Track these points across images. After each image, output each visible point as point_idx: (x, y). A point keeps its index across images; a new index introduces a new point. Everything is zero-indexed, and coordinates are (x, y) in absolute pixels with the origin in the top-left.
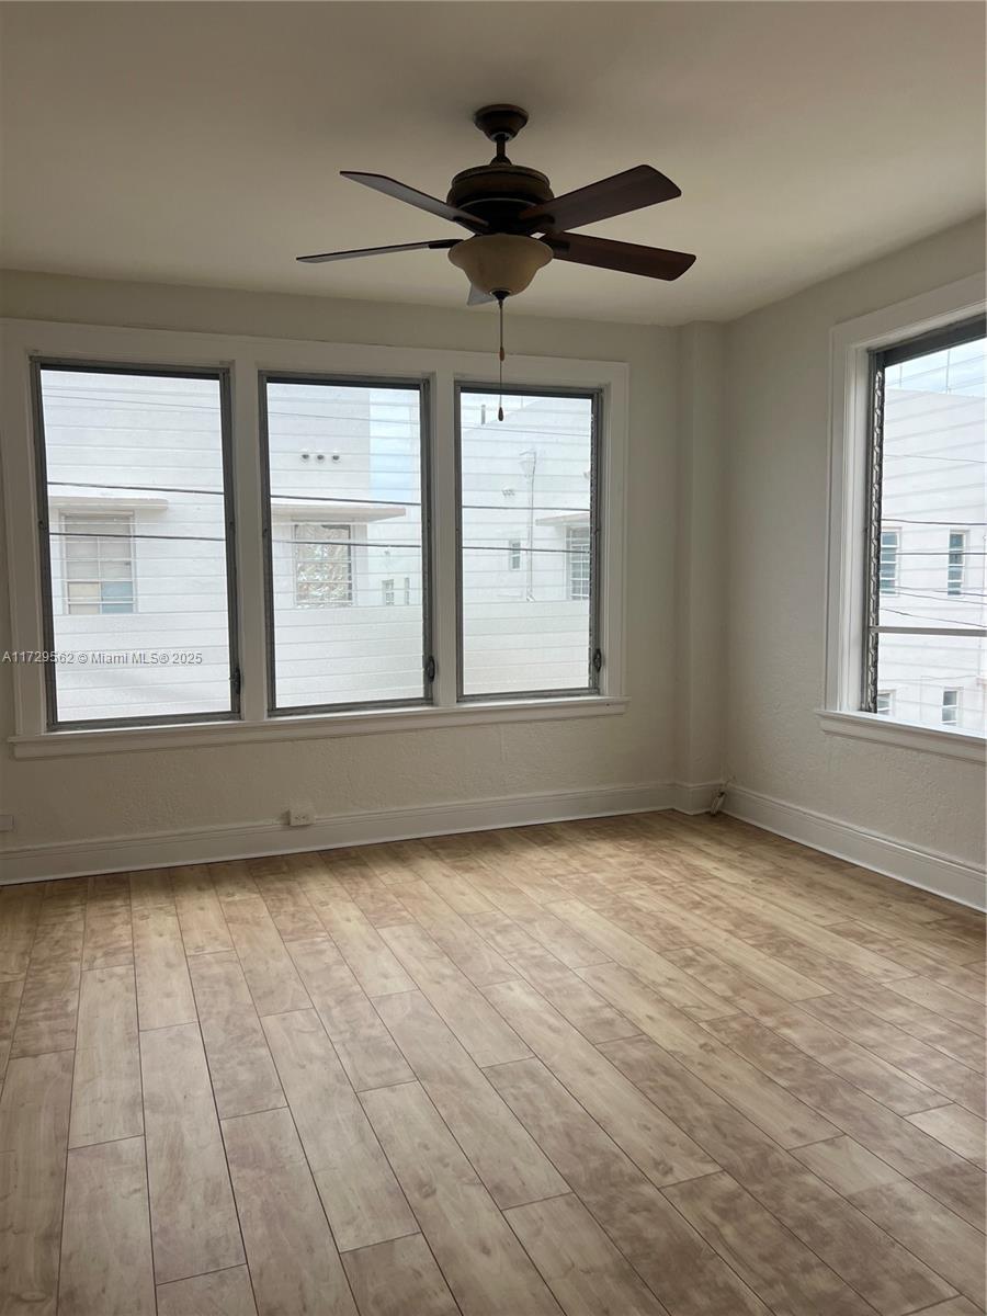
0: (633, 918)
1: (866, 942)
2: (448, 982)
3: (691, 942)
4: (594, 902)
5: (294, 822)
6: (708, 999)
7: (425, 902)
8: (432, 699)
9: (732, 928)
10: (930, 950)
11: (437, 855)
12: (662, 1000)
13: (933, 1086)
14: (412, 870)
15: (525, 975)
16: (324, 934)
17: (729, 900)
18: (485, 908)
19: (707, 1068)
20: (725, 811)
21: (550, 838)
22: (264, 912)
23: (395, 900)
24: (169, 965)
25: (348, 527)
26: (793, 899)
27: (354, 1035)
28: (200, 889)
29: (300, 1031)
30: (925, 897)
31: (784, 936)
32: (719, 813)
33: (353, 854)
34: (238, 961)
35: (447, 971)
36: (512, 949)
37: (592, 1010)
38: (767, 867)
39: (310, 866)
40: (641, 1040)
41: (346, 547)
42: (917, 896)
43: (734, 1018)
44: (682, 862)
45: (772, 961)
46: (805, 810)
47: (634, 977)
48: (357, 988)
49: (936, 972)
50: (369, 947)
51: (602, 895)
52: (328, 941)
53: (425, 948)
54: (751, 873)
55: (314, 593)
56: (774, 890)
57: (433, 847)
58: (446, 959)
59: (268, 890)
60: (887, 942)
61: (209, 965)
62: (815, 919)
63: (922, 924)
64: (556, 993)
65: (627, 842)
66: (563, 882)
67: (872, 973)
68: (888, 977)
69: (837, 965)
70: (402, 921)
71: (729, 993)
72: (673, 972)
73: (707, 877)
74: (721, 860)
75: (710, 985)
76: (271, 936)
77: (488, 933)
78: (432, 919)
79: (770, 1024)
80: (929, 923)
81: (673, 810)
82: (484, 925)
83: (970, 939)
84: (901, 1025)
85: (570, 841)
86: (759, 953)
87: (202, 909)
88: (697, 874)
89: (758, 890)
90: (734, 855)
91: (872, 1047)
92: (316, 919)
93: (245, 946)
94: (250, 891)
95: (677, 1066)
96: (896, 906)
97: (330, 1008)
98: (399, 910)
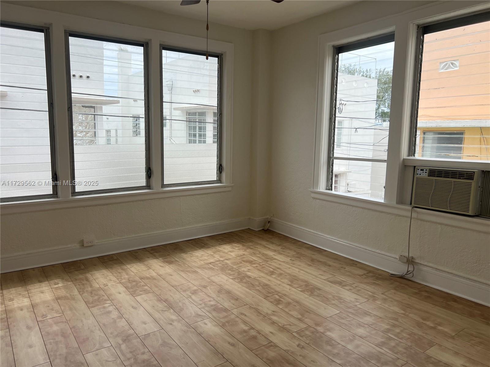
0: (249, 281)
1: (343, 286)
2: (175, 323)
3: (276, 291)
4: (230, 275)
5: (85, 245)
6: (292, 320)
7: (154, 281)
8: (150, 186)
9: (290, 283)
10: (368, 288)
11: (155, 256)
12: (273, 323)
13: (396, 355)
14: (145, 265)
15: (210, 315)
16: (109, 302)
17: (285, 270)
18: (184, 282)
19: (304, 357)
20: (270, 229)
21: (203, 245)
22: (76, 292)
23: (141, 281)
24: (29, 328)
25: (94, 107)
26: (309, 267)
27: (136, 359)
28: (40, 282)
29: (107, 361)
30: (356, 263)
31: (311, 285)
32: (268, 229)
33: (115, 258)
34: (67, 322)
35: (174, 317)
36: (201, 302)
37: (245, 331)
38: (292, 253)
39: (95, 265)
40: (271, 346)
41: (93, 116)
42: (353, 263)
43: (306, 329)
44: (260, 252)
45: (311, 298)
46: (304, 229)
47: (258, 312)
48: (131, 332)
49: (374, 298)
50: (132, 307)
51: (232, 271)
52: (111, 305)
53: (160, 306)
54: (289, 256)
55: (79, 135)
56: (299, 263)
57: (152, 252)
58: (172, 311)
59: (76, 280)
60: (351, 285)
61: (51, 326)
62: (320, 276)
63: (360, 275)
64: (227, 324)
65: (235, 245)
66: (214, 266)
67: (351, 301)
68: (357, 302)
69: (337, 298)
70: (146, 292)
71: (300, 316)
72: (273, 308)
73: (272, 259)
74: (275, 251)
75: (291, 313)
76: (82, 306)
77: (187, 295)
78: (160, 289)
79: (322, 331)
80: (362, 275)
81: (249, 229)
82: (185, 291)
83: (380, 282)
84: (371, 325)
85: (212, 246)
86: (305, 295)
87: (42, 293)
88: (268, 259)
89: (294, 264)
90: (279, 248)
91: (365, 337)
92: (104, 294)
93: (69, 312)
94: (67, 280)
95: (291, 358)
96: (348, 268)
97: (120, 345)
98: (143, 286)
